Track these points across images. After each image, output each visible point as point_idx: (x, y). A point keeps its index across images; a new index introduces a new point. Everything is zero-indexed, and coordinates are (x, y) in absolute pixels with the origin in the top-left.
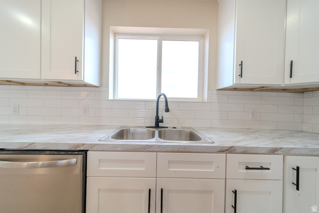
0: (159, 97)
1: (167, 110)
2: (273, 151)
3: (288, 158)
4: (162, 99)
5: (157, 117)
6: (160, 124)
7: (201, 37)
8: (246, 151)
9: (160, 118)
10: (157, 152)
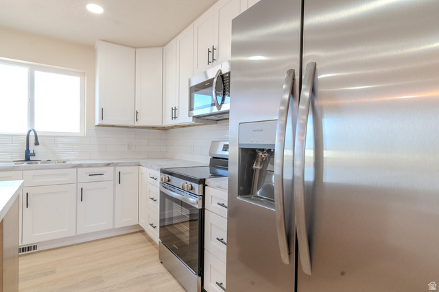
0: (30, 131)
1: (37, 143)
2: (108, 165)
3: (117, 168)
4: (32, 134)
5: (28, 151)
6: (31, 158)
7: (82, 74)
8: (90, 166)
9: (31, 152)
10: (23, 170)
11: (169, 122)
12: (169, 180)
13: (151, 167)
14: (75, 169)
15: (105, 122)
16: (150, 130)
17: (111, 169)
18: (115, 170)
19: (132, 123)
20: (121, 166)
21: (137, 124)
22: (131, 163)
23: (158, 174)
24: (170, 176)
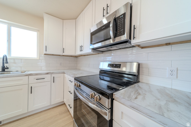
2: (47, 73)
3: (52, 75)
5: (3, 66)
8: (37, 74)
9: (6, 67)
11: (78, 53)
12: (80, 86)
13: (69, 75)
14: (27, 77)
15: (47, 53)
16: (70, 57)
17: (49, 75)
18: (51, 76)
19: (61, 54)
20: (55, 74)
21: (64, 54)
22: (60, 72)
23: (73, 80)
24: (80, 84)
